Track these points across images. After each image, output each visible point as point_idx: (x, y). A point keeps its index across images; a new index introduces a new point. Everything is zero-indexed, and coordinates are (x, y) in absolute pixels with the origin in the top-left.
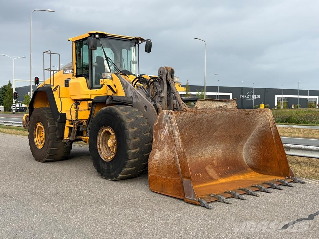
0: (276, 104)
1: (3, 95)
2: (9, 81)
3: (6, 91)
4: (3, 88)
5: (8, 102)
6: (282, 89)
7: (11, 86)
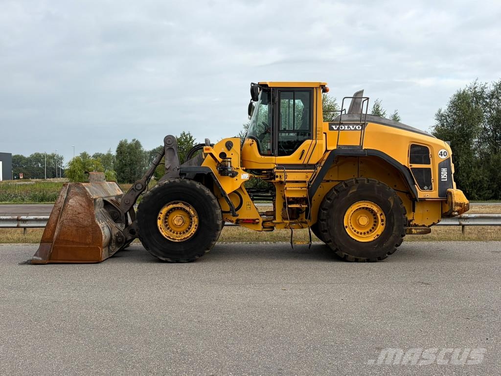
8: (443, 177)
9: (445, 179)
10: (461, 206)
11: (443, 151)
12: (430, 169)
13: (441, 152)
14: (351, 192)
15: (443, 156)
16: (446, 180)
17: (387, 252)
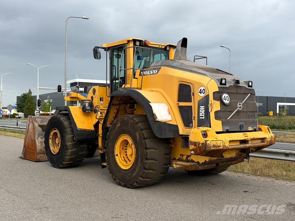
0: (278, 112)
1: (23, 103)
2: (30, 89)
3: (26, 99)
4: (22, 96)
5: (28, 109)
6: (284, 97)
7: (31, 94)
8: (201, 115)
9: (202, 117)
10: (195, 145)
11: (202, 88)
12: (191, 106)
13: (201, 90)
14: (117, 126)
15: (202, 93)
16: (204, 118)
17: (135, 181)
